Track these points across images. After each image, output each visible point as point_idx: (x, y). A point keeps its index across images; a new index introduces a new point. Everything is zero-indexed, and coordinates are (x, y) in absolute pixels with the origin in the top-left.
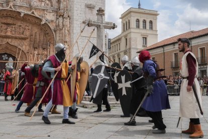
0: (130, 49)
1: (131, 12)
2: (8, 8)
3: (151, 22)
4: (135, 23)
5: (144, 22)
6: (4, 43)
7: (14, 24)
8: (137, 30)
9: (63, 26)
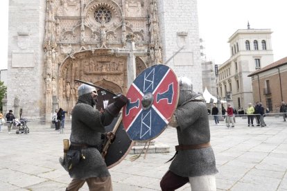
0: (240, 73)
1: (238, 34)
2: (102, 48)
3: (264, 42)
4: (245, 44)
5: (256, 42)
6: (101, 80)
7: (108, 62)
8: (248, 53)
9: (155, 57)
